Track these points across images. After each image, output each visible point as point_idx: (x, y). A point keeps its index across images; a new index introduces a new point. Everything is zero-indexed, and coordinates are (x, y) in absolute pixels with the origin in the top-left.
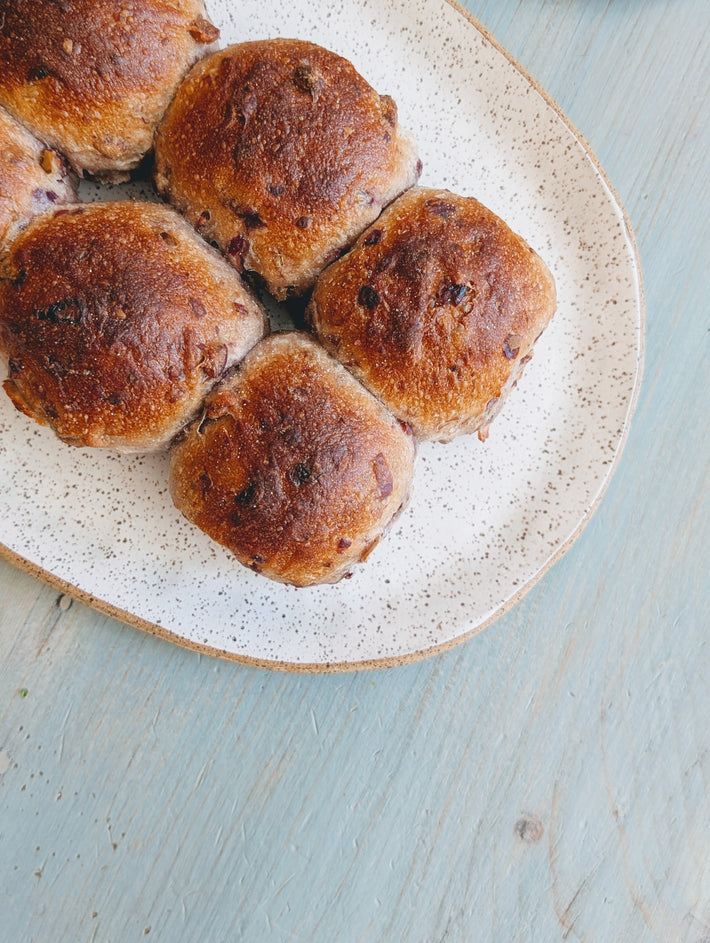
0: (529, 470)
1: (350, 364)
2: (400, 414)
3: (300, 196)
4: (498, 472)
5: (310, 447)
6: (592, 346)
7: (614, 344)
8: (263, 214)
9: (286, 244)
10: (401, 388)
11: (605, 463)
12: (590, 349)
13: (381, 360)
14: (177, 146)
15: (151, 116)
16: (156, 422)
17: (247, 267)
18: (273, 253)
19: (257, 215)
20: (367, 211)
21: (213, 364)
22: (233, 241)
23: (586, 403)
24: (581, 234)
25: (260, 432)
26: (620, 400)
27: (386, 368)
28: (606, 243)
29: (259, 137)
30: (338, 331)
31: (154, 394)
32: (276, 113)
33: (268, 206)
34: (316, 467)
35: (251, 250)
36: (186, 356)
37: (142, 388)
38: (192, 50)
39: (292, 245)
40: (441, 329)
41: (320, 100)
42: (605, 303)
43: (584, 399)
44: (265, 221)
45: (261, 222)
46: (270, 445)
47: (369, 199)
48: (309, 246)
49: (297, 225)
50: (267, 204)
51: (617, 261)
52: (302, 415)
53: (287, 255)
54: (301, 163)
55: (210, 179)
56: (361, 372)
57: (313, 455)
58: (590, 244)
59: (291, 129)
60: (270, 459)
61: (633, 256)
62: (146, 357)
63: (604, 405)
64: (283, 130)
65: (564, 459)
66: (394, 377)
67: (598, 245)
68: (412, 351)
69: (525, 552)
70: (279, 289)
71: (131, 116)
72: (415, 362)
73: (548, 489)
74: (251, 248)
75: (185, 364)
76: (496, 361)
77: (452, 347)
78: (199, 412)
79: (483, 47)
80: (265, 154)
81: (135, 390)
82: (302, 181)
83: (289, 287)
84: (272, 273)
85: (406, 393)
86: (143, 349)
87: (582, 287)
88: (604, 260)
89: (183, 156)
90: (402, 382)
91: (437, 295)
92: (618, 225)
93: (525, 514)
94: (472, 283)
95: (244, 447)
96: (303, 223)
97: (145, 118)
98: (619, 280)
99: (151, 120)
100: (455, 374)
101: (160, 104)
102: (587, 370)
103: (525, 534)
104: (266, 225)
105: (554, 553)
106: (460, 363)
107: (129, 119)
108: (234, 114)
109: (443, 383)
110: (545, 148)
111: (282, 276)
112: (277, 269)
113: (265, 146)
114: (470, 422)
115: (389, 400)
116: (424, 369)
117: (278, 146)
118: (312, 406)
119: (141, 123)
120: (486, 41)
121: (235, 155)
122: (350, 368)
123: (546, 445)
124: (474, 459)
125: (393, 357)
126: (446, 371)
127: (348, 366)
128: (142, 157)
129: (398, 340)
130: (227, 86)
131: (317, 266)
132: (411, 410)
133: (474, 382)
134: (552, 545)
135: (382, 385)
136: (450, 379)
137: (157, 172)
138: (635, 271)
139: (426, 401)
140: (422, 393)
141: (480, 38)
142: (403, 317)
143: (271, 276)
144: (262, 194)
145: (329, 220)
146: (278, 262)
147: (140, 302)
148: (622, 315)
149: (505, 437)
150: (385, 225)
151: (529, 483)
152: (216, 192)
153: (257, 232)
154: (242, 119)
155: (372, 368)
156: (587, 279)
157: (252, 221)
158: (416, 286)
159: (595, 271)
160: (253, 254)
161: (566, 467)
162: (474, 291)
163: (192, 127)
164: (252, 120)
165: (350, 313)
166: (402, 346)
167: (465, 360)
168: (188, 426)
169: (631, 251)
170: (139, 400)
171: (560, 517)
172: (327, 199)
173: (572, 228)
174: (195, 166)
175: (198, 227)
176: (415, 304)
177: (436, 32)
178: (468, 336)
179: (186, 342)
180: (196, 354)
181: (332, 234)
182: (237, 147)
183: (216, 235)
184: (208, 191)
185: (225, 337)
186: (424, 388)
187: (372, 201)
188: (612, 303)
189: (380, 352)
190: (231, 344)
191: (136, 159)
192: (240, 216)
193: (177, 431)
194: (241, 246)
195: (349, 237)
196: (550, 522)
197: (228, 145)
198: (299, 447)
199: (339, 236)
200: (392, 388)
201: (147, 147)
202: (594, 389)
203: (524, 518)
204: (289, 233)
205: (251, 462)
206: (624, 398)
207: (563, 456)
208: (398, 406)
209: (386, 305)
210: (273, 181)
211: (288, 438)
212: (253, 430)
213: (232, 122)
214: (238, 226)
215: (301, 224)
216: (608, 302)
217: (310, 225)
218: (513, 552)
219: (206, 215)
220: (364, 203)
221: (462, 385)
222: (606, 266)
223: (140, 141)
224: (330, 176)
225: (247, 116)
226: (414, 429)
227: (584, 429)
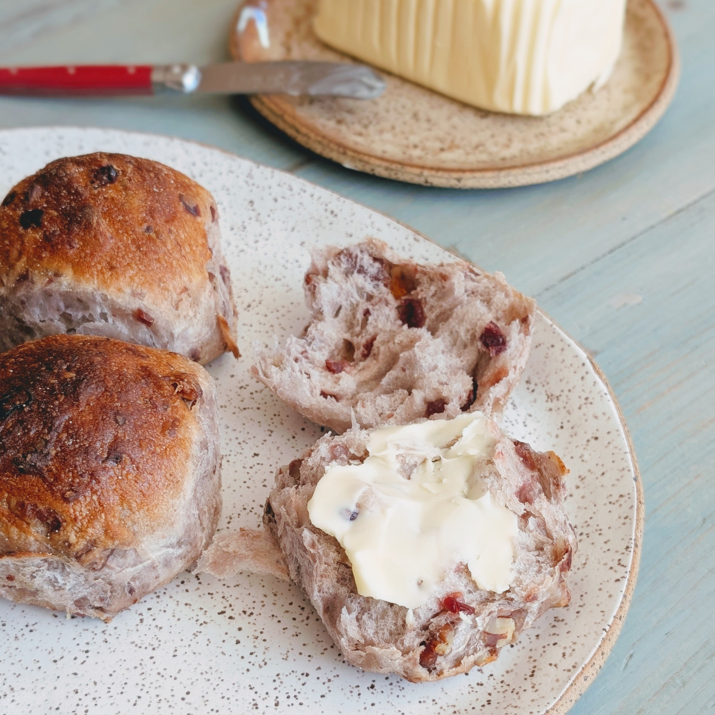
6: (580, 484)
7: (603, 474)
11: (618, 580)
12: (578, 487)
23: (584, 537)
24: (547, 387)
26: (623, 520)
28: (574, 387)
42: (585, 442)
43: (581, 534)
51: (590, 400)
58: (557, 393)
61: (606, 391)
63: (605, 531)
67: (566, 392)
69: (537, 687)
79: (416, 243)
87: (557, 436)
88: (575, 402)
92: (584, 364)
93: (531, 654)
98: (596, 417)
102: (579, 508)
103: (533, 672)
105: (573, 678)
120: (418, 237)
134: (569, 671)
138: (612, 404)
141: (411, 234)
148: (606, 447)
156: (562, 427)
159: (568, 417)
169: (602, 386)
171: (574, 643)
173: (536, 385)
188: (593, 441)
196: (563, 651)
202: (590, 522)
203: (530, 657)
206: (626, 518)
216: (588, 441)
218: (521, 692)
222: (580, 408)
227: (587, 559)
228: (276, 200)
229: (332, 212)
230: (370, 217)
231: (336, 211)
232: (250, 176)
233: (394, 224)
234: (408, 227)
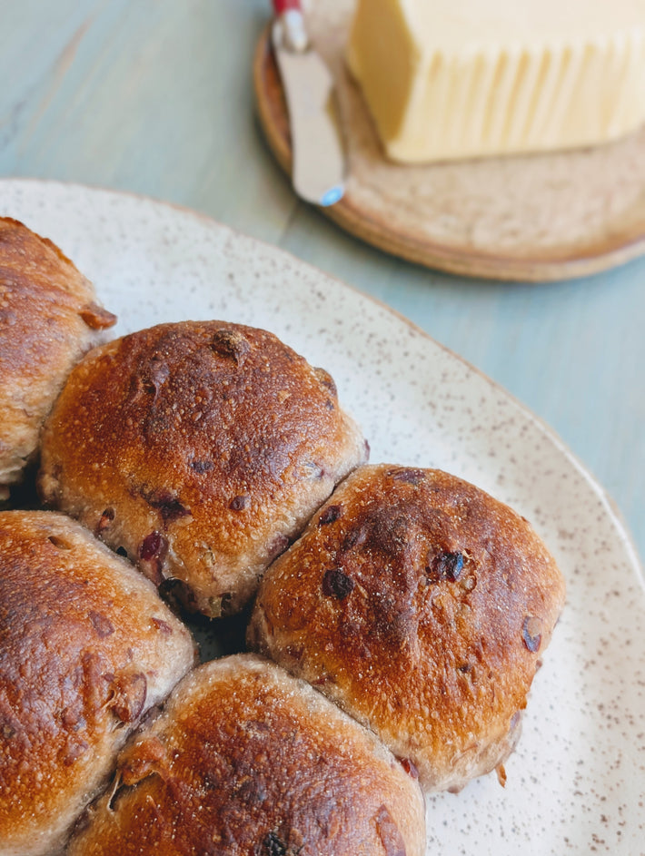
0: (563, 821)
1: (321, 682)
2: (399, 746)
3: (232, 470)
4: (523, 831)
5: (281, 805)
6: (602, 649)
7: (628, 642)
8: (185, 498)
9: (217, 536)
10: (398, 705)
12: (600, 654)
13: (365, 668)
14: (69, 435)
15: (35, 408)
16: (45, 800)
17: (166, 574)
18: (201, 549)
19: (177, 501)
20: (317, 487)
21: (127, 701)
22: (146, 542)
23: (612, 721)
24: (558, 521)
25: (202, 793)
27: (373, 677)
28: (589, 528)
29: (175, 407)
30: (299, 638)
31: (41, 753)
32: (193, 379)
33: (191, 487)
34: (294, 835)
35: (171, 551)
36: (87, 692)
37: (22, 746)
38: (84, 337)
39: (226, 535)
40: (440, 614)
41: (246, 363)
42: (604, 597)
43: (609, 717)
44: (189, 507)
45: (182, 509)
46: (220, 810)
47: (318, 471)
48: (248, 535)
49: (231, 507)
50: (191, 484)
51: (607, 546)
52: (264, 759)
53: (220, 551)
54: (231, 431)
55: (113, 465)
56: (338, 691)
57: (287, 818)
58: (570, 530)
59: (215, 394)
60: (223, 833)
61: (625, 537)
62: (28, 696)
63: (637, 719)
64: (205, 396)
65: (603, 799)
66: (386, 691)
67: (580, 531)
68: (407, 647)
70: (211, 600)
71: (8, 407)
72: (413, 663)
73: (594, 844)
74: (171, 546)
75: (86, 704)
76: (517, 654)
77: (459, 637)
78: (109, 778)
80: (183, 425)
81: (11, 749)
82: (233, 453)
83: (226, 596)
84: (201, 576)
85: (405, 713)
86: (22, 685)
87: (570, 581)
88: (591, 545)
89: (77, 446)
90: (397, 697)
91: (428, 569)
92: (600, 504)
94: (469, 552)
95: (181, 820)
96: (238, 504)
97: (28, 409)
98: (615, 567)
99: (36, 414)
100: (468, 678)
101: (47, 394)
102: (603, 681)
104: (189, 512)
106: (473, 660)
107: (6, 410)
108: (141, 385)
109: (454, 691)
110: (498, 433)
111: (214, 579)
112: (207, 569)
113: (182, 416)
114: (490, 751)
115: (382, 727)
116: (425, 673)
117: (200, 415)
118: (277, 744)
119: (23, 417)
120: (415, 332)
121: (145, 429)
122: (322, 687)
123: (576, 784)
124: (489, 816)
125: (381, 661)
126: (453, 675)
127: (318, 685)
128: (24, 463)
129: (386, 634)
130: (130, 360)
131: (260, 561)
132: (414, 737)
133: (492, 687)
135: (371, 704)
136: (462, 685)
137: (43, 473)
139: (433, 721)
140: (427, 710)
141: (406, 329)
142: (387, 602)
143: (200, 582)
144: (182, 471)
145: (272, 497)
146: (209, 561)
147: (19, 618)
148: (629, 607)
149: (523, 780)
150: (343, 498)
151: (567, 840)
152: (122, 479)
153: (179, 522)
154: (151, 390)
155: (354, 681)
157: (170, 509)
158: (398, 561)
159: (583, 562)
160: (174, 555)
161: (611, 810)
162: (472, 562)
163: (88, 409)
164: (163, 389)
165: (314, 609)
166: (393, 643)
167: (478, 655)
168: (94, 804)
169: (622, 532)
170: (17, 766)
172: (267, 471)
173: (546, 516)
174: (94, 453)
175: (99, 531)
176: (402, 584)
177: (358, 330)
178: (477, 620)
179: (87, 671)
180: (101, 691)
181: (278, 516)
182: (146, 421)
183: (122, 538)
184: (110, 480)
185: (142, 664)
186: (429, 702)
187: (322, 473)
188: (613, 596)
189: (363, 655)
190: (151, 673)
191: (16, 468)
192: (155, 505)
193: (78, 812)
194: (157, 547)
195: (298, 520)
197: (135, 420)
198: (265, 807)
199: (285, 518)
200: (385, 707)
201: (30, 448)
202: (618, 703)
204: (221, 520)
205: (193, 842)
207: (601, 796)
208: (395, 735)
209: (362, 589)
210: (196, 455)
211: (245, 796)
212: (194, 792)
213: (139, 396)
214: (152, 520)
215: (235, 506)
216: (608, 595)
217: (247, 506)
219: (108, 514)
220: (313, 476)
221: (478, 694)
222: (596, 552)
223: (22, 440)
224: (268, 445)
225: (157, 385)
226: (420, 769)
227: (620, 755)
228: (257, 275)
229: (319, 294)
230: (361, 303)
231: (324, 294)
232: (228, 245)
233: (387, 313)
234: (403, 319)
